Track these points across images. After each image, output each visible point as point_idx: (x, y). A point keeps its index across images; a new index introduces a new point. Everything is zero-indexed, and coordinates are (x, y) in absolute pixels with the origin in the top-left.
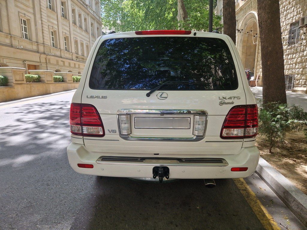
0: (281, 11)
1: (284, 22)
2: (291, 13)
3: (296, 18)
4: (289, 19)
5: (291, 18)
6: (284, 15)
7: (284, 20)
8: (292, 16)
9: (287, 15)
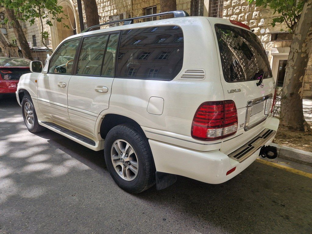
0: (98, 2)
1: (102, 13)
2: (108, 6)
3: (113, 12)
4: (107, 12)
5: (108, 11)
6: (102, 7)
7: (102, 12)
8: (109, 10)
9: (104, 7)
